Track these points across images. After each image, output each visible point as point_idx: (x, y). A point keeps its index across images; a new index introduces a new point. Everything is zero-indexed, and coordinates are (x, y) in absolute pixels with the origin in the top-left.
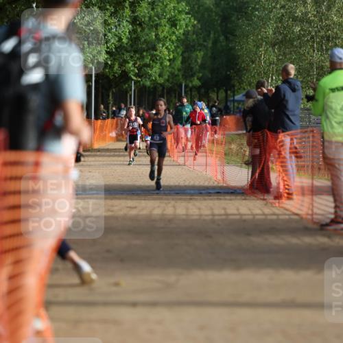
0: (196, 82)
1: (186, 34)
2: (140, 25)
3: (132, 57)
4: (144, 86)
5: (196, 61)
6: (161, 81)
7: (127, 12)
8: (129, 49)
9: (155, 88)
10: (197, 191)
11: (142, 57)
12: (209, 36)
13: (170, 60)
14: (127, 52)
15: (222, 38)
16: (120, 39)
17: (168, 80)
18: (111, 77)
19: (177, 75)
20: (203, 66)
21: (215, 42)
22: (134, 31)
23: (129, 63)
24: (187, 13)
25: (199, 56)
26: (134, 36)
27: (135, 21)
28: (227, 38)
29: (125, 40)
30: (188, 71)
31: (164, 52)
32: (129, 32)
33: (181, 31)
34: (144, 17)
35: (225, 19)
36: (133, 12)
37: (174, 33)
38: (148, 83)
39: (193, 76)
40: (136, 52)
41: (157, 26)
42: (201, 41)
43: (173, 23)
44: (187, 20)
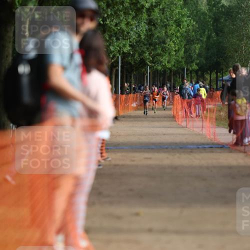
0: (195, 67)
1: (187, 32)
2: (154, 25)
3: (148, 49)
4: (157, 70)
5: (195, 51)
6: (169, 66)
7: (145, 16)
8: (146, 42)
9: (165, 71)
10: (195, 146)
11: (155, 49)
12: (204, 33)
13: (175, 51)
14: (145, 45)
15: (213, 35)
16: (140, 36)
17: (174, 66)
18: (133, 63)
19: (181, 62)
20: (199, 55)
21: (209, 37)
22: (150, 30)
23: (145, 53)
24: (188, 17)
25: (197, 48)
26: (150, 33)
27: (150, 22)
28: (217, 35)
29: (143, 37)
30: (189, 59)
31: (171, 45)
32: (146, 30)
33: (184, 30)
34: (157, 19)
35: (216, 20)
36: (149, 16)
37: (178, 31)
38: (160, 68)
39: (192, 62)
40: (150, 45)
41: (166, 26)
42: (198, 37)
43: (178, 24)
44: (188, 22)
